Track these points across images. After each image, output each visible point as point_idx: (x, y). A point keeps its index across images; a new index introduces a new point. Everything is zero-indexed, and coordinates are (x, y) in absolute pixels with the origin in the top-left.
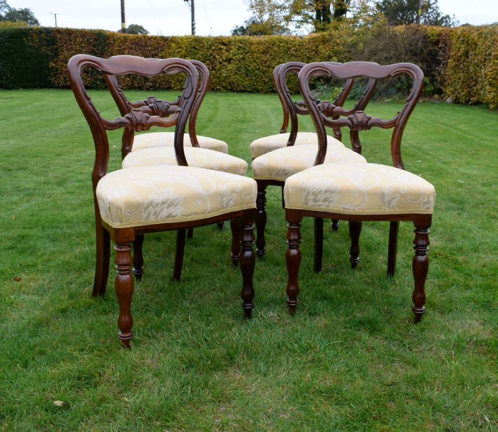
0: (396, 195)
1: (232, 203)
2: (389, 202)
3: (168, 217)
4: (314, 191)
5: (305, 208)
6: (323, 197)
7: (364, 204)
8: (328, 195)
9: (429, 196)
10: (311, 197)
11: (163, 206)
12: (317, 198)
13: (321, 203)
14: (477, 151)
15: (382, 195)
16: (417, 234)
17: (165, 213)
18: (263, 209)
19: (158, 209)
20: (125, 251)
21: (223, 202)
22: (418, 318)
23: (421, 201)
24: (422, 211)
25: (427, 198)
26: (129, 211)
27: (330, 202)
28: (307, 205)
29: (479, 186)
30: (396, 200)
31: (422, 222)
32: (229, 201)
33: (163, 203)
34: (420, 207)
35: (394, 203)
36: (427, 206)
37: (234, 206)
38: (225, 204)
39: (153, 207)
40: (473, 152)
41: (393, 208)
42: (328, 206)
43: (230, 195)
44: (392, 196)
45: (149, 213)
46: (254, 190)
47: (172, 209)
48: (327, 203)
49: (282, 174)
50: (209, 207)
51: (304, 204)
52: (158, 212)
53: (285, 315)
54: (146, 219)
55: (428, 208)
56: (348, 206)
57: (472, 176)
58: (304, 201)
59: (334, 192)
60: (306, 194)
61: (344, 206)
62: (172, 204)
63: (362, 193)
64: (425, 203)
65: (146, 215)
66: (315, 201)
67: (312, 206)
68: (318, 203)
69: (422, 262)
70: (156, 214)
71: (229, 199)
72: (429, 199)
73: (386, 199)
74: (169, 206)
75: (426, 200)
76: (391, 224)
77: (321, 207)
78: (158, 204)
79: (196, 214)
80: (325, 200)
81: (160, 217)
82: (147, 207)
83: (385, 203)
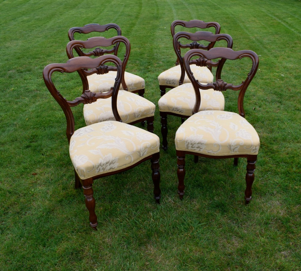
0: (237, 146)
1: (145, 153)
2: (234, 150)
3: (110, 169)
4: (192, 142)
5: (187, 150)
6: (196, 146)
7: (219, 151)
8: (199, 145)
9: (256, 147)
10: (190, 146)
11: (107, 165)
12: (193, 146)
13: (196, 149)
14: (295, 43)
15: (230, 146)
16: (248, 164)
17: (108, 167)
18: (166, 126)
19: (104, 167)
20: (89, 189)
21: (141, 155)
22: (247, 202)
23: (251, 149)
24: (252, 153)
25: (255, 147)
26: (88, 171)
27: (201, 149)
28: (188, 149)
29: (293, 79)
30: (238, 148)
31: (252, 159)
32: (144, 153)
33: (107, 163)
34: (251, 152)
35: (236, 149)
36: (255, 151)
37: (147, 154)
38: (142, 155)
39: (102, 166)
40: (293, 45)
41: (236, 152)
42: (200, 150)
43: (145, 150)
44: (236, 147)
45: (99, 169)
46: (158, 144)
47: (112, 166)
48: (199, 149)
49: (175, 110)
50: (133, 160)
51: (186, 148)
52: (104, 168)
53: (178, 200)
54: (98, 172)
55: (255, 152)
56: (210, 151)
57: (290, 69)
58: (186, 147)
59: (203, 144)
60: (187, 144)
61: (208, 151)
62: (112, 163)
63: (219, 145)
64: (254, 150)
65: (98, 170)
66: (192, 147)
67: (190, 149)
68: (194, 149)
69: (250, 177)
70: (104, 169)
71: (144, 152)
72: (256, 148)
73: (232, 148)
74: (110, 164)
75: (254, 148)
76: (235, 159)
77: (195, 150)
78: (104, 164)
79: (126, 165)
80: (198, 148)
81: (105, 170)
82: (98, 167)
83: (231, 150)
